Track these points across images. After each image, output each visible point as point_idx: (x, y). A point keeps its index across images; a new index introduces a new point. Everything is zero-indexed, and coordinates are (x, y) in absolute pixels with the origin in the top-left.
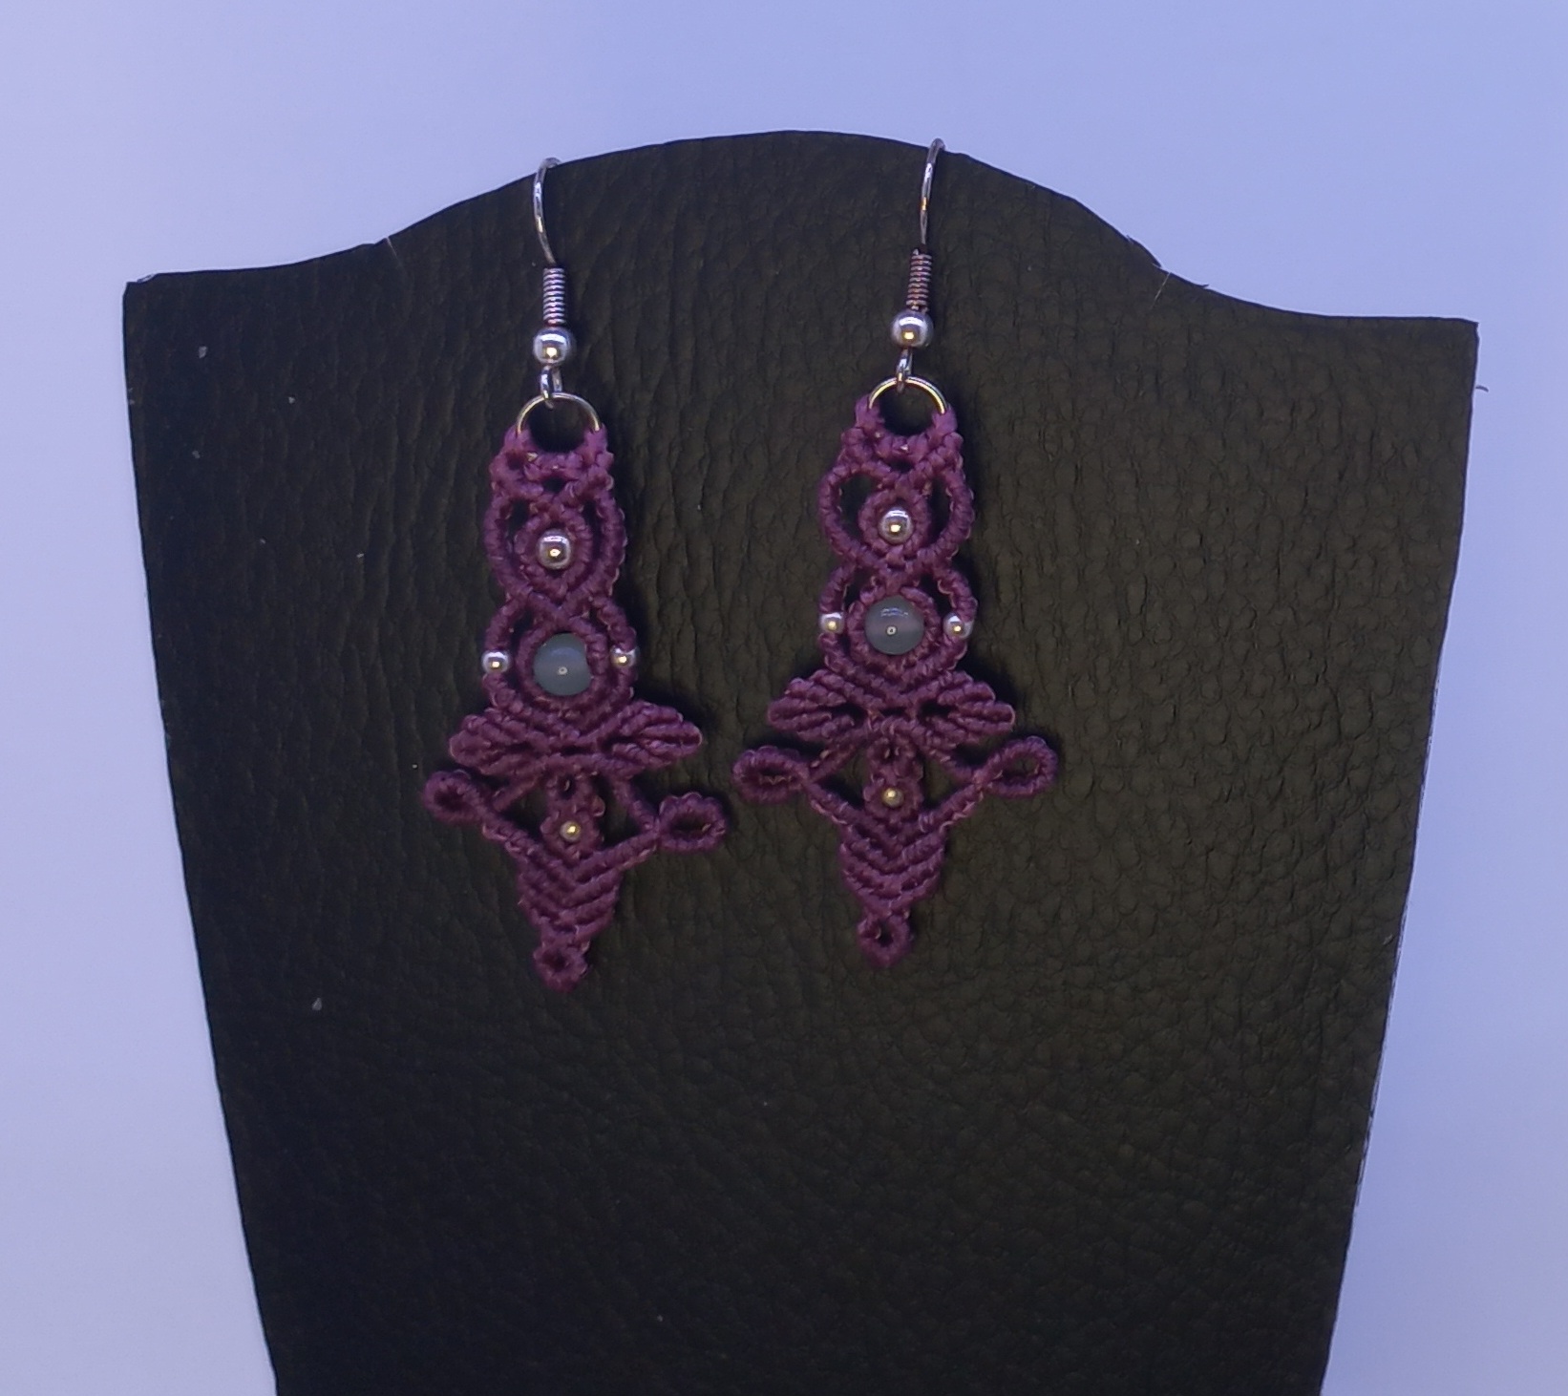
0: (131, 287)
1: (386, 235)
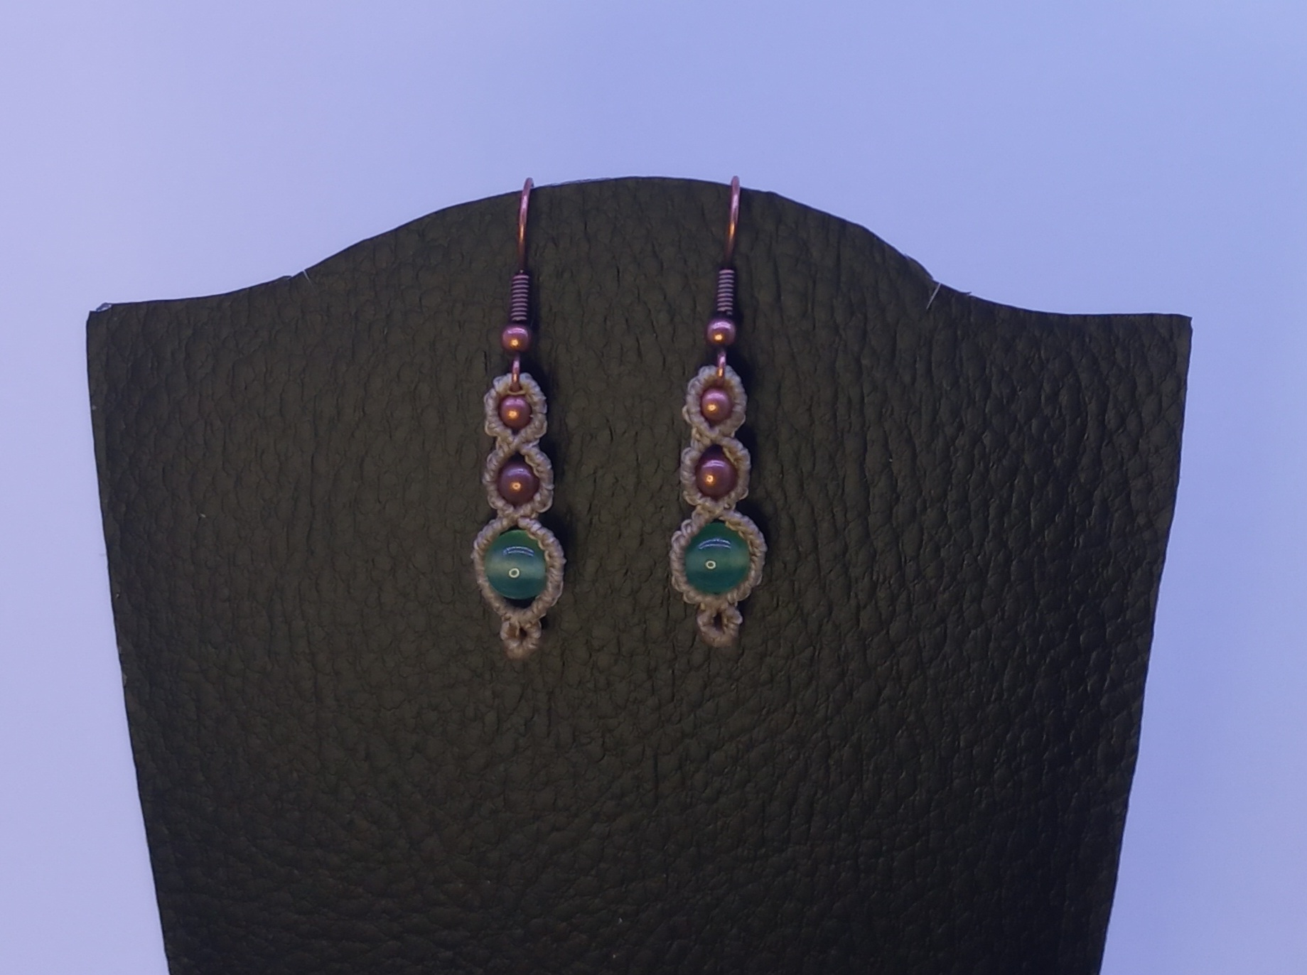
0: (91, 313)
1: (303, 269)
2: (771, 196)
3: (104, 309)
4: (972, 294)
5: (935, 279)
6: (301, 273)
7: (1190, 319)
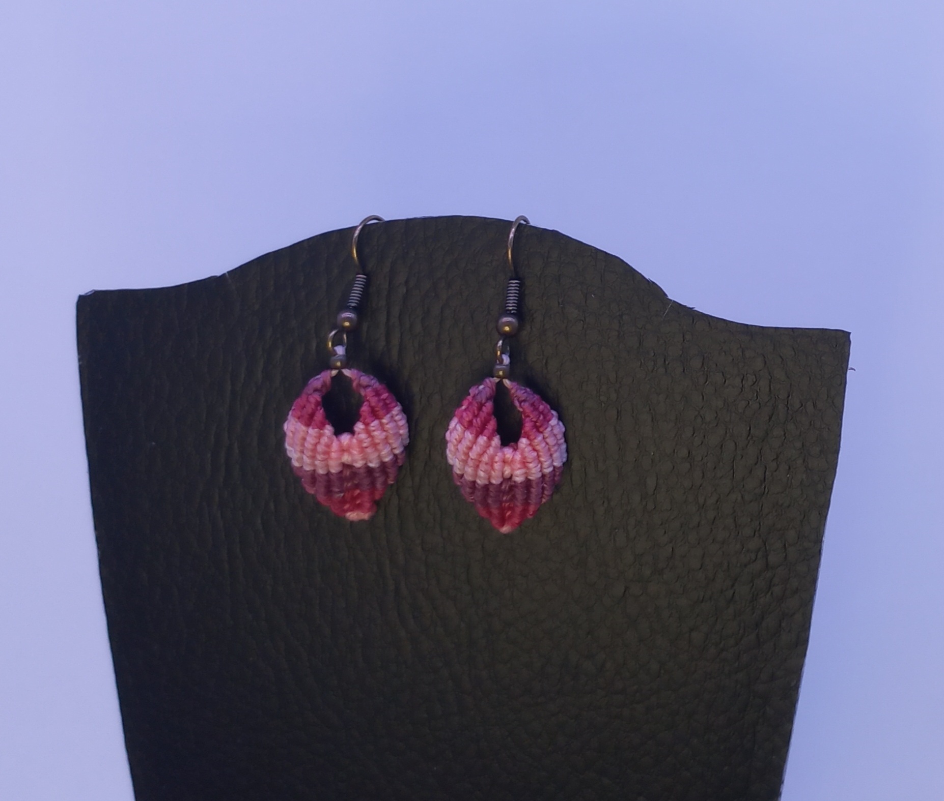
0: (81, 298)
1: (225, 271)
2: (555, 233)
3: (89, 294)
4: (696, 309)
5: (670, 297)
6: (224, 275)
7: (849, 333)
